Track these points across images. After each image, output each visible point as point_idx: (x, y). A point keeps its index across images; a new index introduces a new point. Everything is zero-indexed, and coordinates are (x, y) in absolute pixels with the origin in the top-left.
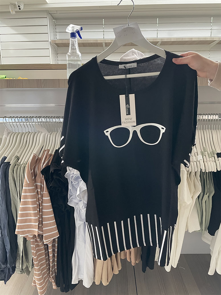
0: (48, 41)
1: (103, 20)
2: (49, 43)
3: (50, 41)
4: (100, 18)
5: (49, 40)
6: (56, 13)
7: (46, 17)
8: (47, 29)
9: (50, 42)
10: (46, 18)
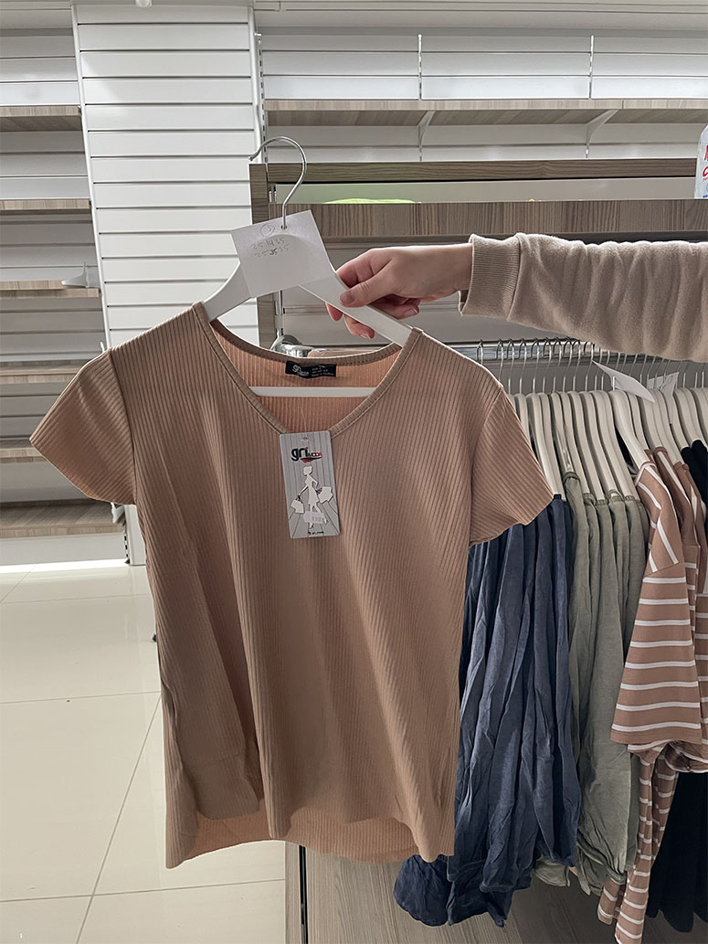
0: (251, 104)
1: (420, 36)
2: (255, 109)
3: (256, 103)
4: (410, 31)
5: (253, 99)
6: (277, 9)
7: (246, 21)
8: (248, 63)
9: (258, 107)
10: (246, 26)
